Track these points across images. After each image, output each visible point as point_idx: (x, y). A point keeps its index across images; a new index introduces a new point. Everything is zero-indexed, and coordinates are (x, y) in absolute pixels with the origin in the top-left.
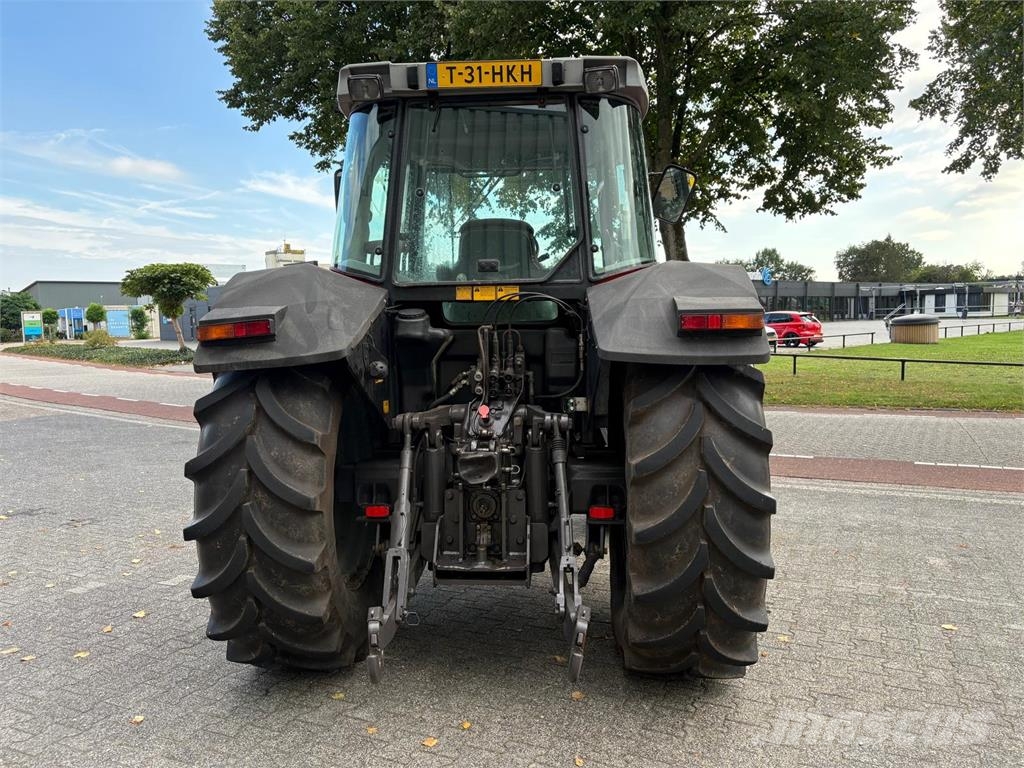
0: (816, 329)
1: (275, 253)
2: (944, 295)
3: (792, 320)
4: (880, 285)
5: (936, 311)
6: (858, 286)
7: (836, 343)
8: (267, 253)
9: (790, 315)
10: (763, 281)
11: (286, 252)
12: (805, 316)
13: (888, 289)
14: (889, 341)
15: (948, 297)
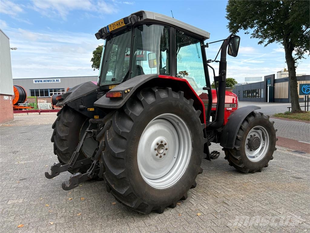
1: (280, 72)
8: (277, 72)
11: (284, 71)
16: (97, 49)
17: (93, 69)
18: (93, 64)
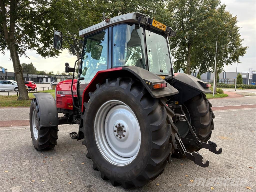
0: (35, 86)
2: (48, 78)
3: (29, 83)
4: (33, 75)
5: (46, 82)
6: (28, 75)
7: (42, 89)
9: (28, 82)
10: (2, 72)
12: (32, 82)
13: (35, 76)
14: (51, 89)
15: (48, 79)
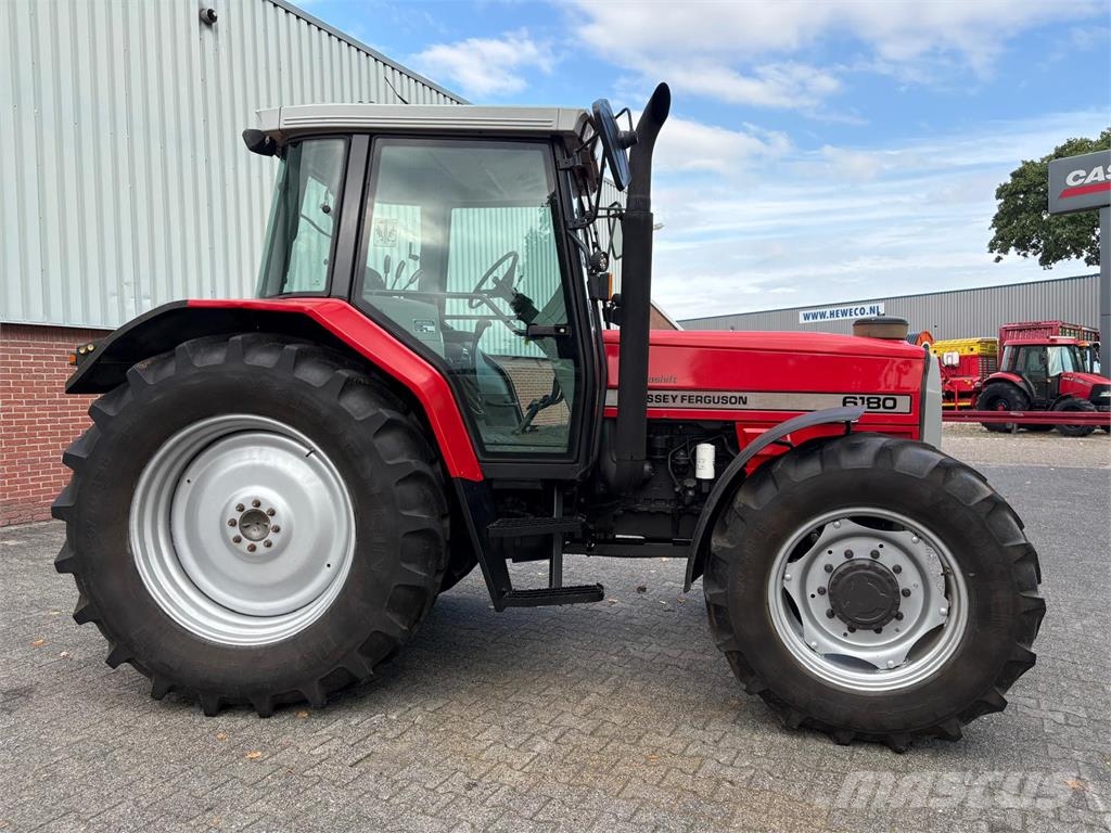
16: (1014, 175)
17: (996, 254)
18: (996, 239)
